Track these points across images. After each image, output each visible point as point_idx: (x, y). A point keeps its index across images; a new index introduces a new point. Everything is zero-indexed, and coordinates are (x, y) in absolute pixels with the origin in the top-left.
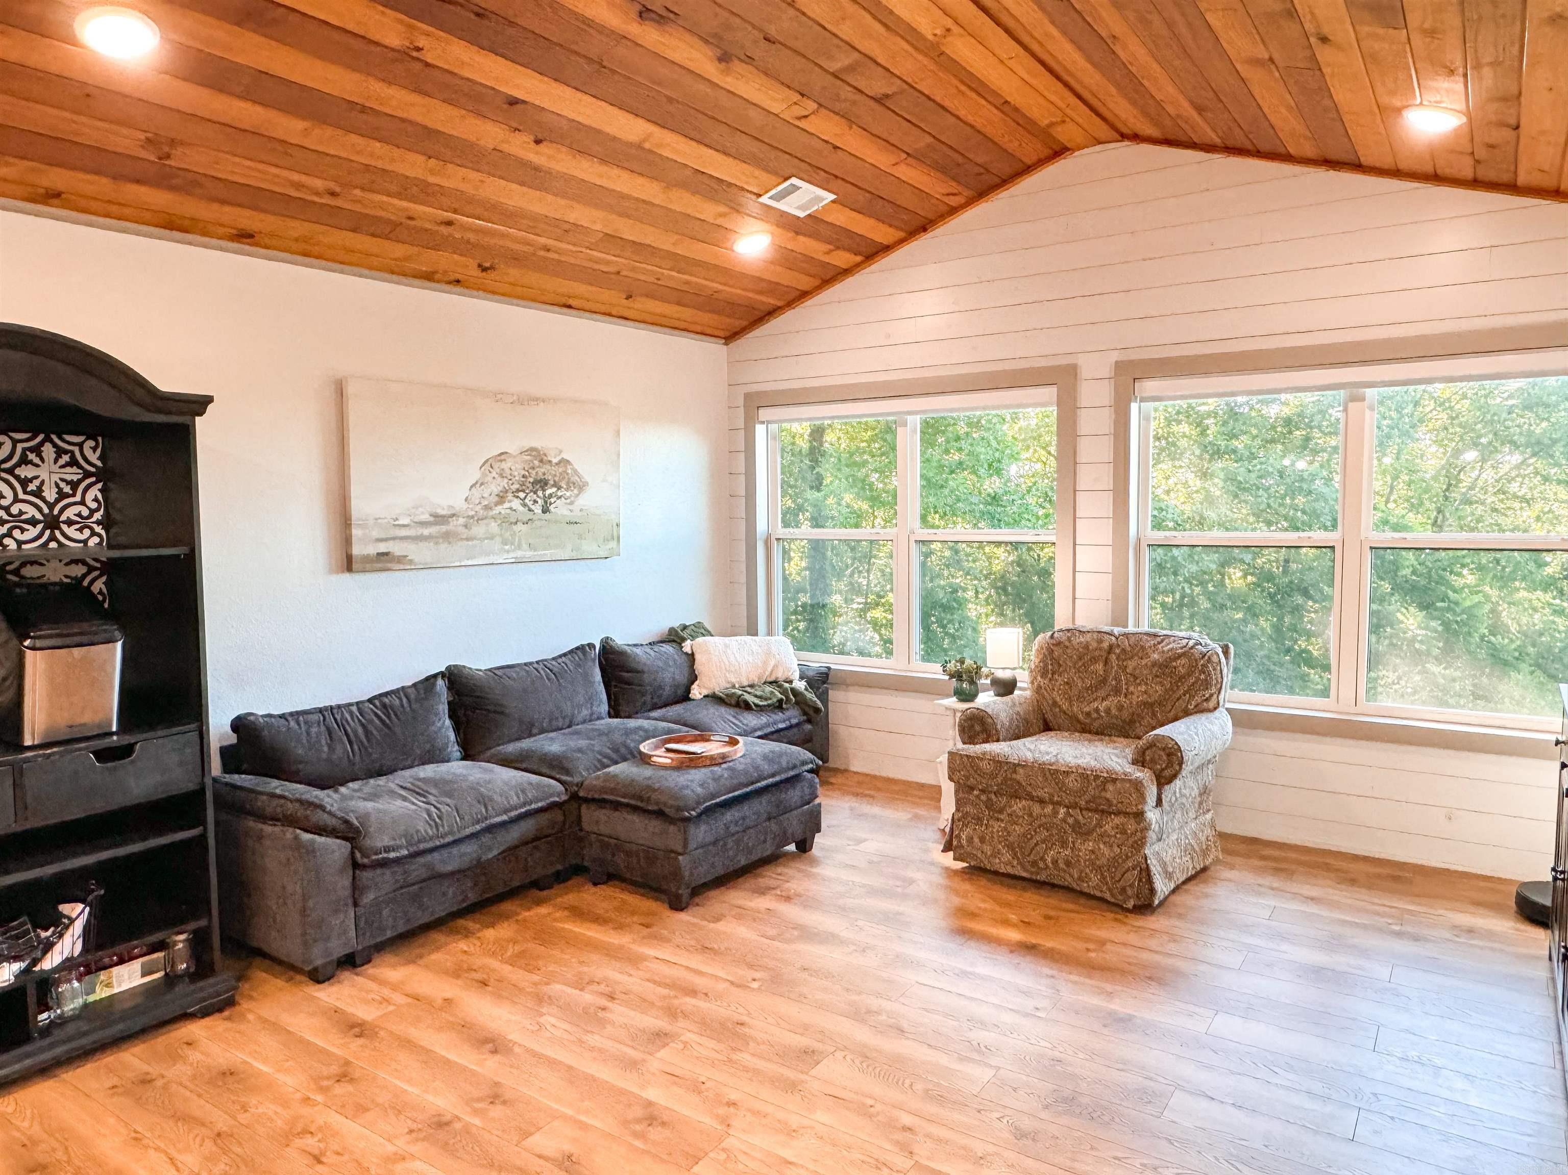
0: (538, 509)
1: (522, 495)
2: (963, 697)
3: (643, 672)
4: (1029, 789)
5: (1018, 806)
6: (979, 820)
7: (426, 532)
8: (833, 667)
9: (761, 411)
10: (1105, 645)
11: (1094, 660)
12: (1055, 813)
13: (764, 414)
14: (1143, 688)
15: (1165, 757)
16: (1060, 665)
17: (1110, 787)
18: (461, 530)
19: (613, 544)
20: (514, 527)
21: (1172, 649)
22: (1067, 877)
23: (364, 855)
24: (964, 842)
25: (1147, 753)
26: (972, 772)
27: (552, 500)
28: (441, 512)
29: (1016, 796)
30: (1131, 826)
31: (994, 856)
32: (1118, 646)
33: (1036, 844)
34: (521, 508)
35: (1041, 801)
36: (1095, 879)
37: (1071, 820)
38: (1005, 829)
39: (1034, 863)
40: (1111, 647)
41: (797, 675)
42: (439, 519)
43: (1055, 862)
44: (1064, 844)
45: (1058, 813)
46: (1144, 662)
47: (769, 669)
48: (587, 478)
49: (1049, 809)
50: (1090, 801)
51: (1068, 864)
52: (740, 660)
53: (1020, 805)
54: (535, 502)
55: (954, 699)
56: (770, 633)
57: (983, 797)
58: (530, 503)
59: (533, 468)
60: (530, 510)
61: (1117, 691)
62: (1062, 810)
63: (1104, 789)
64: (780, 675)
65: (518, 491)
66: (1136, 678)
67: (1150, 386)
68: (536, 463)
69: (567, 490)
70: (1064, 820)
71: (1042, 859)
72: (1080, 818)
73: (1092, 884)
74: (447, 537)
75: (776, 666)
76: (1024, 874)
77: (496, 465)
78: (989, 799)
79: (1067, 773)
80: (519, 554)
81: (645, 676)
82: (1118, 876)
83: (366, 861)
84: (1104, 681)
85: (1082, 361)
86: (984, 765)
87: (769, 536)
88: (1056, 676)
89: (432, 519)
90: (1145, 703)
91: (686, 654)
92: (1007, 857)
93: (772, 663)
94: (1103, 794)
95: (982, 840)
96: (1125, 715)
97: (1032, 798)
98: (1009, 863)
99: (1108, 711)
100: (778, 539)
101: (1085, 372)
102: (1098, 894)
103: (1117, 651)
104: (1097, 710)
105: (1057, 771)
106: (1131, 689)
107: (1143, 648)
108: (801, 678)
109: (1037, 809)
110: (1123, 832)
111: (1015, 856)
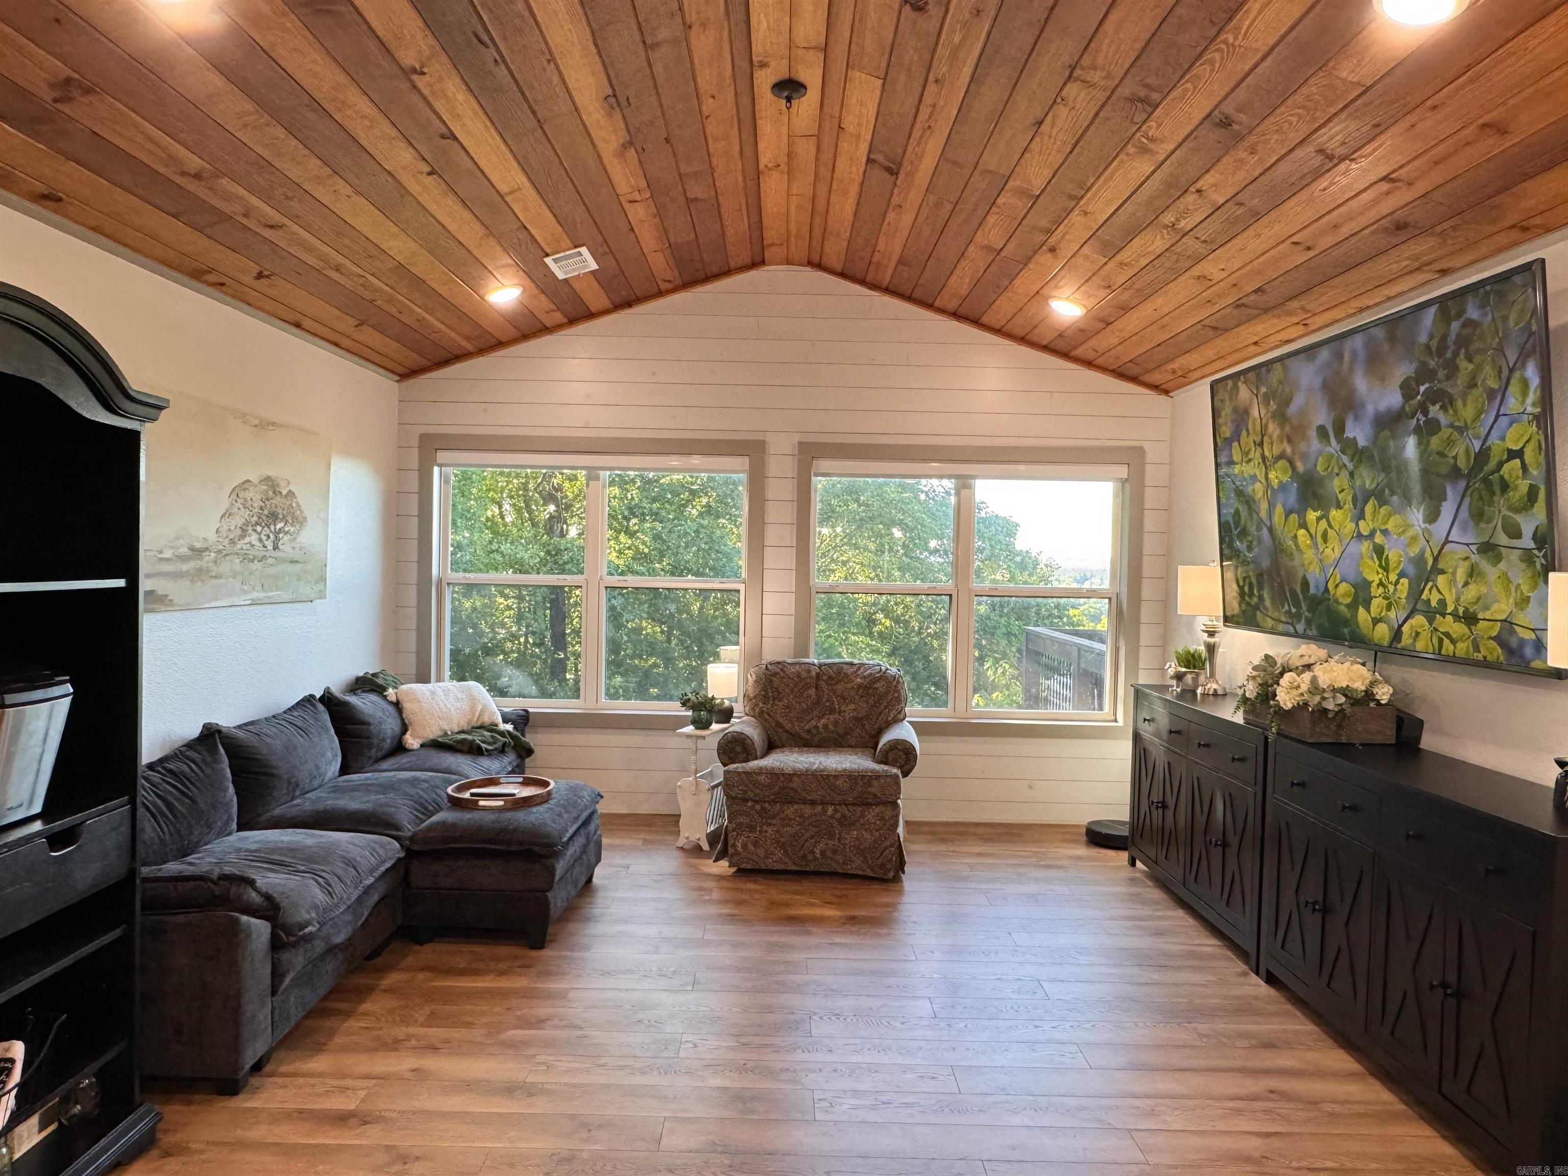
0: (270, 547)
1: (259, 528)
2: (699, 726)
3: (369, 724)
4: (804, 794)
5: (790, 810)
6: (752, 828)
7: (185, 567)
8: (530, 710)
9: (439, 454)
10: (814, 674)
11: (807, 686)
12: (824, 811)
13: (442, 456)
14: (852, 706)
15: (904, 757)
16: (779, 693)
17: (875, 783)
18: (211, 565)
19: (321, 586)
20: (251, 564)
21: (871, 674)
22: (832, 863)
23: (288, 934)
24: (740, 849)
25: (890, 754)
26: (751, 786)
27: (281, 535)
28: (198, 545)
29: (791, 802)
30: (888, 813)
31: (766, 857)
32: (824, 674)
33: (807, 840)
34: (257, 544)
35: (813, 803)
36: (858, 862)
37: (838, 815)
38: (778, 831)
39: (804, 857)
40: (818, 675)
41: (500, 719)
42: (197, 552)
43: (823, 853)
44: (831, 836)
45: (827, 811)
46: (849, 686)
47: (477, 714)
48: (307, 514)
49: (819, 808)
50: (857, 797)
51: (835, 852)
52: (449, 706)
53: (792, 810)
54: (268, 537)
55: (691, 727)
56: (439, 679)
57: (758, 807)
58: (264, 538)
59: (268, 499)
60: (264, 546)
61: (832, 710)
62: (830, 810)
63: (870, 786)
64: (486, 720)
65: (257, 524)
66: (845, 699)
67: (824, 464)
68: (271, 493)
69: (292, 525)
70: (832, 817)
71: (812, 852)
72: (847, 812)
73: (856, 866)
74: (200, 574)
75: (482, 711)
76: (794, 868)
77: (241, 495)
78: (763, 808)
79: (836, 777)
80: (255, 595)
81: (372, 727)
82: (878, 855)
83: (292, 939)
84: (818, 702)
85: (769, 438)
86: (762, 778)
87: (440, 581)
88: (776, 702)
89: (190, 553)
90: (856, 719)
91: (391, 703)
92: (779, 854)
93: (479, 708)
94: (869, 790)
95: (756, 844)
96: (841, 730)
97: (804, 801)
98: (780, 861)
99: (826, 727)
100: (448, 584)
101: (772, 449)
102: (860, 873)
103: (825, 678)
104: (816, 727)
105: (828, 776)
106: (843, 708)
107: (846, 675)
108: (505, 721)
109: (808, 810)
110: (882, 819)
111: (786, 853)
